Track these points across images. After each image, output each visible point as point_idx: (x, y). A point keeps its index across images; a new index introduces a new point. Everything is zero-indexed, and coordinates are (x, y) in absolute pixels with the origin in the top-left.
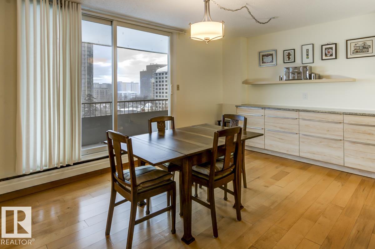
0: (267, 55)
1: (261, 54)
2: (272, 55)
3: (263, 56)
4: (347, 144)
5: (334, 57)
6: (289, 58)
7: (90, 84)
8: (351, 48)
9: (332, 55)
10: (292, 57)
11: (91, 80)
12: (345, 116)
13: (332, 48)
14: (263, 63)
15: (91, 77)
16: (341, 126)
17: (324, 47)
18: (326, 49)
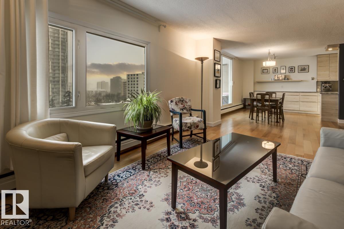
0: (265, 69)
1: (262, 69)
2: (267, 69)
3: (263, 70)
4: (301, 103)
5: (293, 72)
6: (275, 71)
7: (64, 82)
8: (300, 69)
9: (293, 71)
10: (276, 71)
11: (66, 78)
12: (300, 93)
13: (293, 68)
14: (263, 72)
15: (65, 76)
16: (298, 97)
17: (290, 68)
18: (291, 68)
